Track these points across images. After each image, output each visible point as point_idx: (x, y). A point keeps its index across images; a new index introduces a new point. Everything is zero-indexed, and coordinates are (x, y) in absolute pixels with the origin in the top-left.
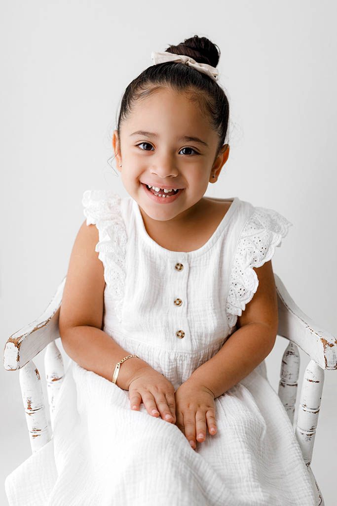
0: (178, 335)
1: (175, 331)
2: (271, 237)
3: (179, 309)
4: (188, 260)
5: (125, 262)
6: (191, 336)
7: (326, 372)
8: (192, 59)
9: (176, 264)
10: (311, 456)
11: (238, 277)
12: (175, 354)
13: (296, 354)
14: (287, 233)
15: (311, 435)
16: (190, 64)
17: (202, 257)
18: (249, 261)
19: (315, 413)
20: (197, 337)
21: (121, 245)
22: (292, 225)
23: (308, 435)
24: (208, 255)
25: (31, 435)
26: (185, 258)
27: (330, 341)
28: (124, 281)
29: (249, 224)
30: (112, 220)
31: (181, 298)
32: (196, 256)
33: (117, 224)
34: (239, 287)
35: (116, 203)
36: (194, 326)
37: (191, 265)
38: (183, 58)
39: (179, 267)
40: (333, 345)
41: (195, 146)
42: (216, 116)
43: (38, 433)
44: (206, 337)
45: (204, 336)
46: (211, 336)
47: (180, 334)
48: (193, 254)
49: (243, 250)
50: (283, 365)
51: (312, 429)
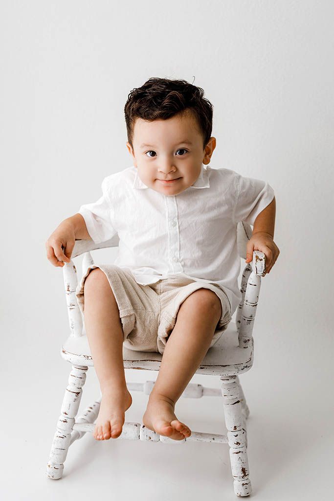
15: (250, 321)
19: (253, 306)
23: (248, 321)
25: (69, 308)
27: (260, 257)
43: (73, 307)
50: (243, 278)
51: (251, 317)
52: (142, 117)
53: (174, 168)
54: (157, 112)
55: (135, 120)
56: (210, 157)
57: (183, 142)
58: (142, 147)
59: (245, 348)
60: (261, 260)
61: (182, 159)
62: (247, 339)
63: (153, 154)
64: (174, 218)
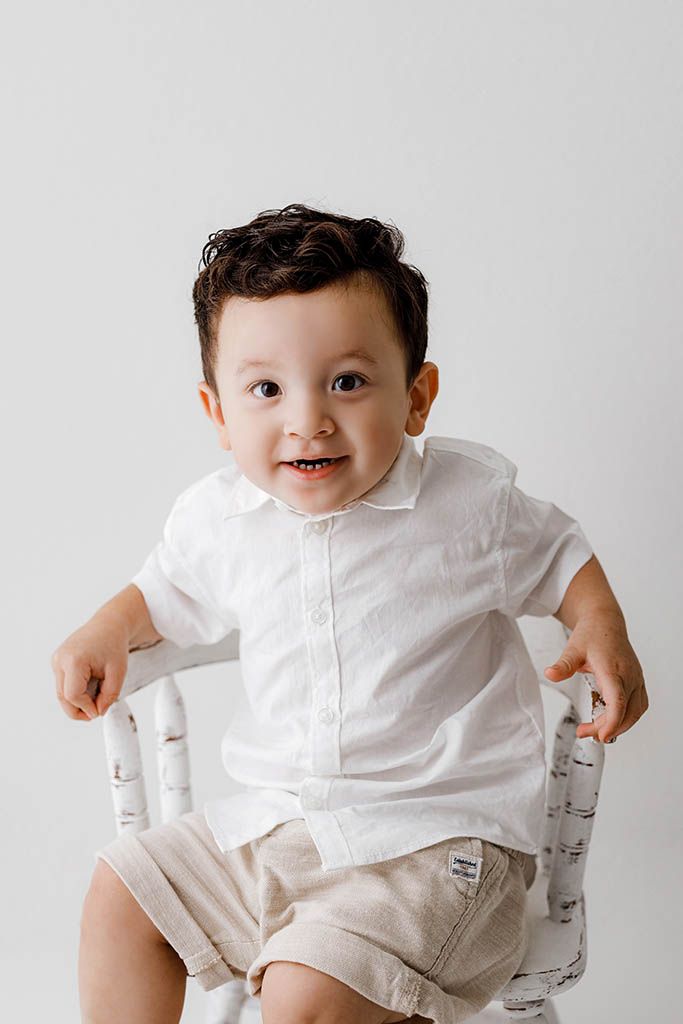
15: (578, 854)
19: (586, 817)
23: (572, 854)
25: (118, 820)
43: (130, 818)
51: (580, 844)
52: (241, 293)
53: (328, 423)
54: (282, 272)
55: (220, 304)
56: (424, 416)
57: (351, 355)
58: (241, 371)
59: (563, 921)
61: (352, 401)
62: (569, 900)
63: (272, 389)
64: (322, 602)
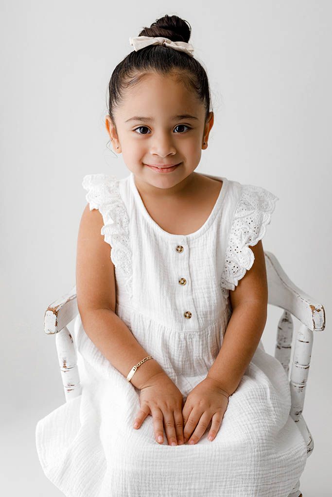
0: (186, 316)
1: (183, 313)
2: (262, 216)
3: (184, 287)
4: (187, 242)
5: (130, 241)
6: (197, 315)
7: (314, 333)
8: (167, 39)
9: (176, 246)
10: (303, 405)
11: (233, 255)
12: (185, 334)
13: (290, 320)
14: (274, 208)
15: (302, 387)
16: (167, 44)
17: (200, 238)
18: (244, 240)
19: (306, 368)
20: (203, 316)
21: (124, 225)
22: (278, 199)
23: (300, 387)
24: (205, 237)
25: (66, 389)
26: (184, 240)
27: (317, 307)
28: (131, 259)
29: (240, 206)
30: (113, 203)
31: (185, 278)
32: (195, 238)
33: (118, 206)
34: (233, 264)
35: (114, 187)
36: (199, 306)
37: (190, 247)
38: (159, 40)
39: (179, 249)
40: (320, 311)
41: (187, 122)
42: (200, 90)
43: (72, 388)
44: (211, 314)
45: (208, 313)
46: (214, 312)
47: (187, 315)
48: (191, 236)
49: (237, 230)
50: (279, 331)
51: (303, 382)
60: (319, 311)
62: (299, 410)
